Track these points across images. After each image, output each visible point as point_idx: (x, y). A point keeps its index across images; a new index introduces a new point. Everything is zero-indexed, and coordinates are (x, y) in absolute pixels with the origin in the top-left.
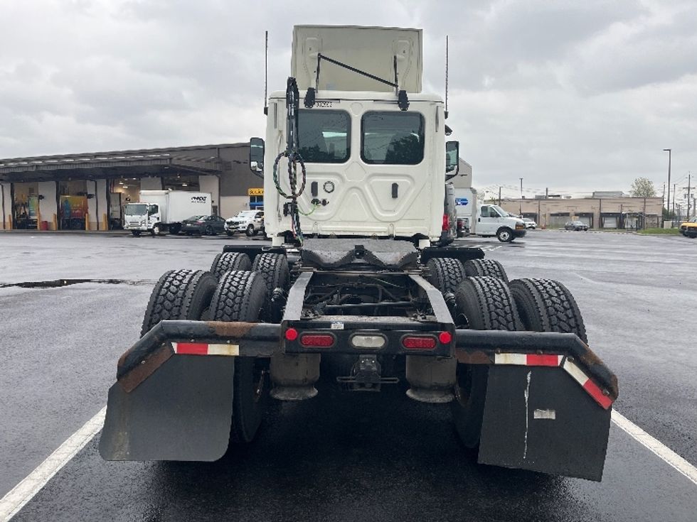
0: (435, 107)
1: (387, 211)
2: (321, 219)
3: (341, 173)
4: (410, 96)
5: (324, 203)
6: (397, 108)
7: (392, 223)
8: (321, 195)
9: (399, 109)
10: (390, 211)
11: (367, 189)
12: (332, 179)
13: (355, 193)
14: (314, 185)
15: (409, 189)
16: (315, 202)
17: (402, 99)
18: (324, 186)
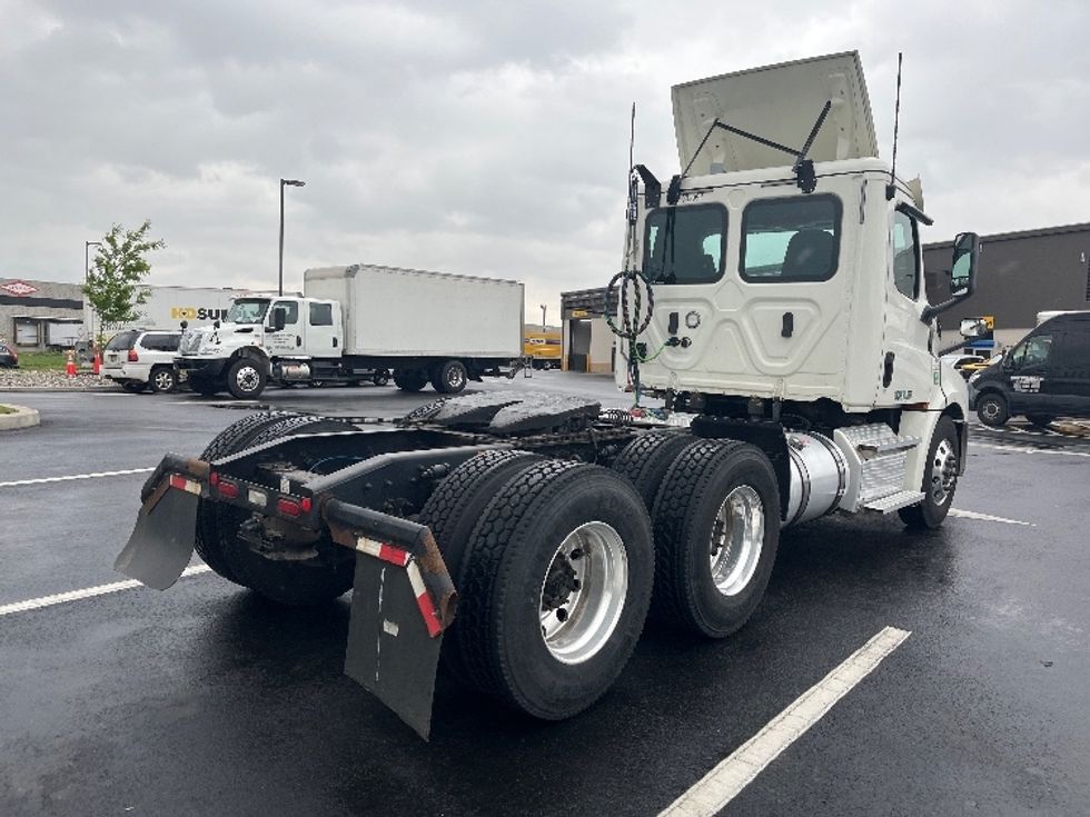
0: (861, 181)
1: (773, 357)
2: (680, 367)
3: (709, 298)
4: (819, 168)
5: (685, 343)
6: (795, 191)
7: (780, 378)
8: (682, 332)
9: (799, 192)
10: (781, 358)
11: (745, 323)
12: (698, 308)
13: (728, 328)
14: (674, 318)
15: (811, 321)
16: (673, 342)
17: (805, 175)
18: (687, 318)
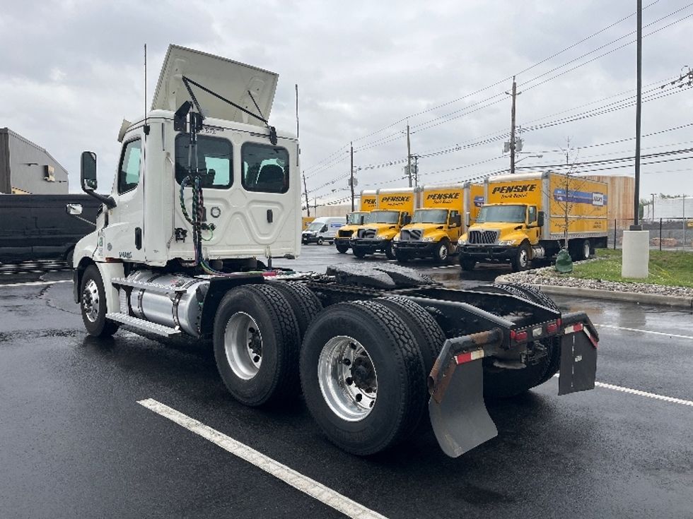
1: (263, 234)
2: (209, 244)
3: (226, 199)
5: (212, 227)
6: (267, 141)
7: (267, 246)
8: (209, 220)
9: (269, 143)
10: (267, 234)
11: (248, 215)
12: (218, 204)
13: (238, 218)
15: (280, 215)
17: (273, 135)
18: (212, 210)
